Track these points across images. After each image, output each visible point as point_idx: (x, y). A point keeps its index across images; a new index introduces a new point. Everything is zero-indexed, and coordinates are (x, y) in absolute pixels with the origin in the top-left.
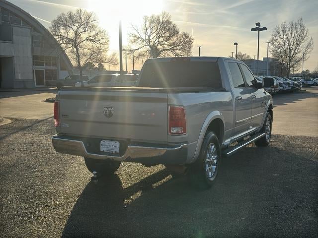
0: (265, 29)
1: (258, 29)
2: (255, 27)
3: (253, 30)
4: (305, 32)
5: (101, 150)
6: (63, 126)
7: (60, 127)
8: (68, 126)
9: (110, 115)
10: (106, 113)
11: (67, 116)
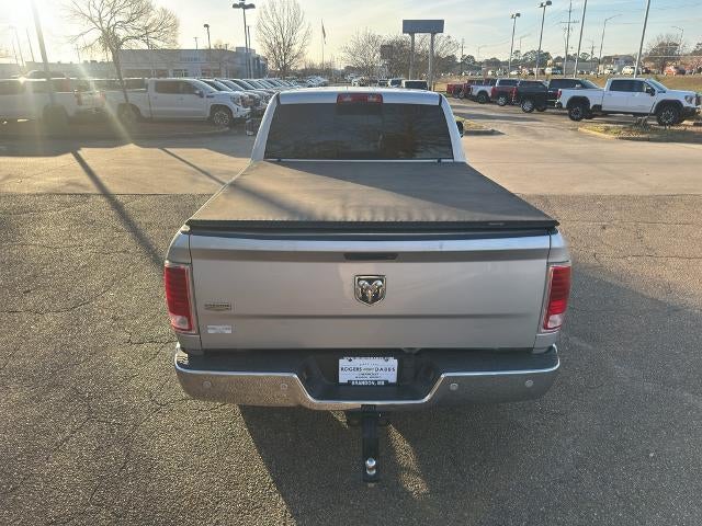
0: (252, 6)
1: (243, 5)
3: (235, 6)
5: (341, 381)
6: (210, 332)
7: (199, 333)
8: (229, 332)
9: (376, 298)
10: (364, 294)
11: (227, 307)
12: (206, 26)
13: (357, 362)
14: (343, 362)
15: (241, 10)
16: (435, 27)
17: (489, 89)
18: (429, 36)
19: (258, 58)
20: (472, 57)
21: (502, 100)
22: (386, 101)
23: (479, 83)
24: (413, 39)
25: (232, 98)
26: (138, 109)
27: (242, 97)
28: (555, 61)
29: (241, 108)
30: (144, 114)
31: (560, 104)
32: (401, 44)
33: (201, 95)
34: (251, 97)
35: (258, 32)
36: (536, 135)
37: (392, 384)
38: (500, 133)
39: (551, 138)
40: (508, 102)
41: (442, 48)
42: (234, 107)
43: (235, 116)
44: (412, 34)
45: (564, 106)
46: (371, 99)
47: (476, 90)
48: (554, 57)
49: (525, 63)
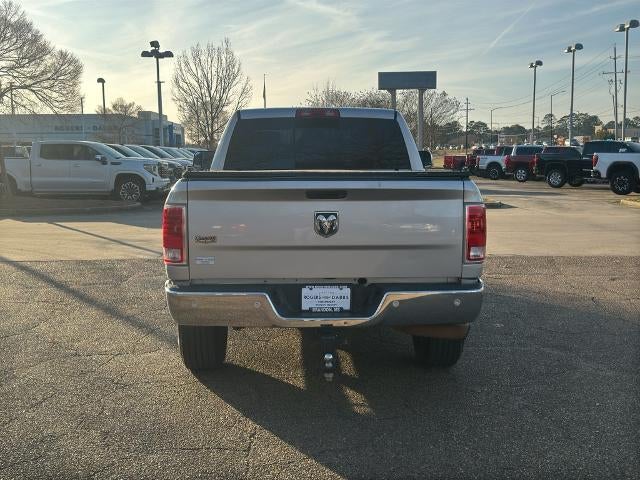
0: (169, 54)
1: (155, 53)
2: (150, 49)
3: (145, 54)
4: (237, 66)
5: (303, 308)
6: (198, 262)
7: (188, 265)
8: (212, 263)
9: (332, 231)
10: (322, 227)
11: (213, 239)
12: (101, 80)
13: (317, 291)
14: (305, 291)
15: (154, 59)
16: (424, 81)
17: (501, 160)
18: (415, 93)
19: (171, 126)
20: (484, 125)
21: (521, 173)
22: (343, 115)
23: (490, 152)
24: (394, 96)
25: (147, 165)
26: (14, 180)
27: (159, 164)
28: (605, 128)
29: (158, 178)
30: (21, 187)
31: (597, 173)
32: (376, 103)
33: (104, 162)
34: (171, 165)
35: (176, 90)
36: (560, 208)
37: (346, 311)
38: (511, 207)
39: (580, 210)
40: (530, 177)
41: (434, 109)
42: (148, 177)
43: (148, 188)
44: (392, 91)
45: (604, 175)
46: (328, 114)
47: (484, 161)
48: (605, 123)
49: (562, 132)
